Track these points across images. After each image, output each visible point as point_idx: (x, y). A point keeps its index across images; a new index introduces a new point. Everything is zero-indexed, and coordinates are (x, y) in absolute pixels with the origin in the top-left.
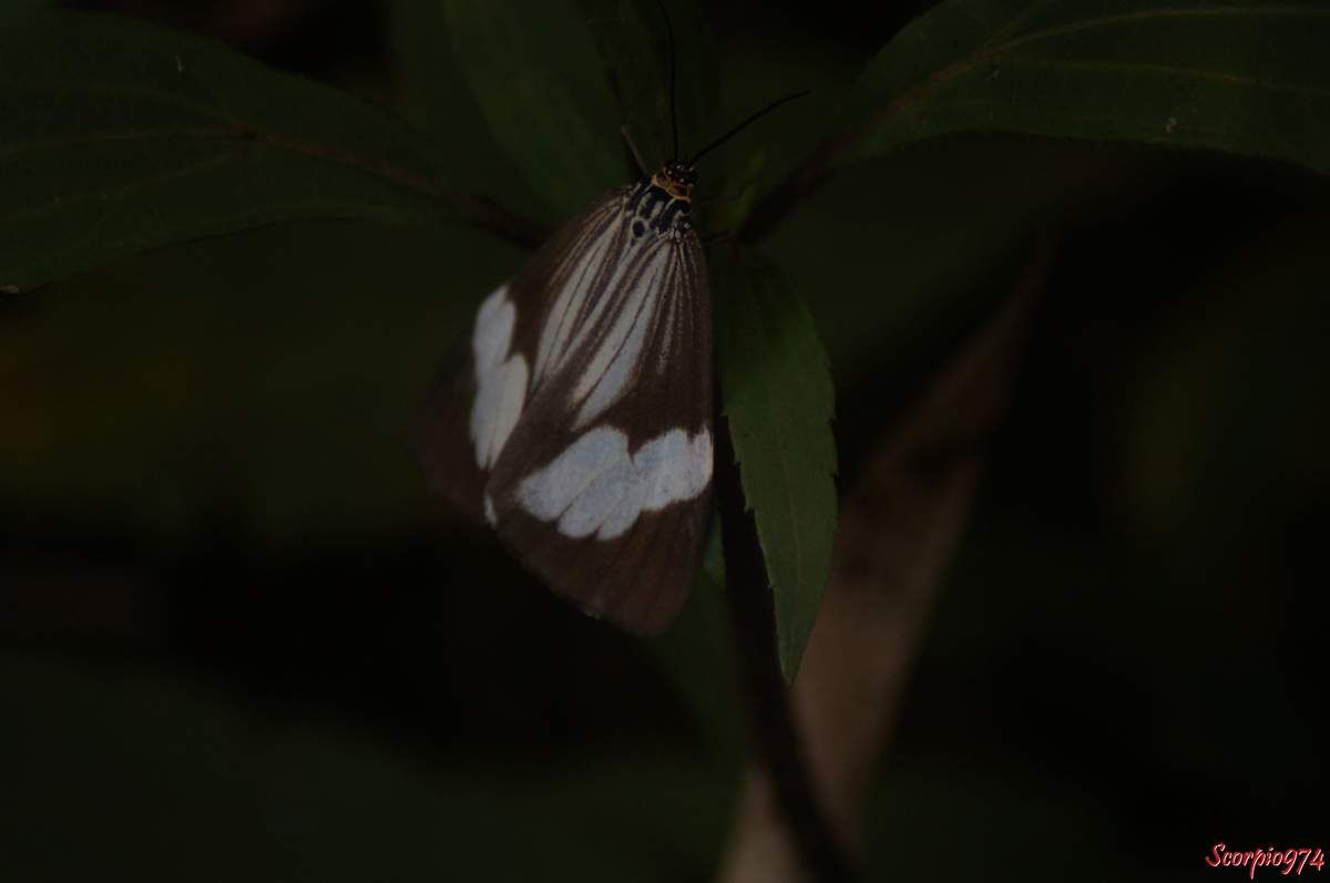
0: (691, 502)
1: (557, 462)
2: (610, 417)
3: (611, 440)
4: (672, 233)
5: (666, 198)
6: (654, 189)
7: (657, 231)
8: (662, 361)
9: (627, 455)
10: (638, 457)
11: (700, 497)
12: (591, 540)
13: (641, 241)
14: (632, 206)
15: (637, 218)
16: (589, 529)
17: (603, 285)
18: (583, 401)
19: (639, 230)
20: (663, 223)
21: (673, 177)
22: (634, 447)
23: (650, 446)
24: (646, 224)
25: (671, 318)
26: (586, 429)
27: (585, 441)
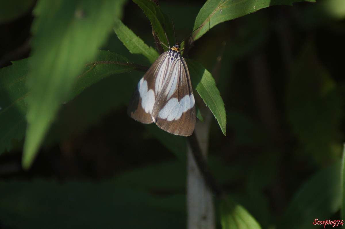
0: (192, 108)
1: (165, 107)
2: (174, 96)
3: (175, 100)
4: (179, 58)
5: (176, 52)
6: (173, 51)
7: (176, 58)
8: (181, 83)
9: (178, 102)
10: (180, 102)
11: (193, 107)
12: (174, 121)
13: (173, 61)
14: (170, 55)
15: (172, 57)
16: (173, 119)
17: (167, 72)
18: (168, 94)
19: (172, 59)
20: (177, 57)
21: (176, 48)
22: (179, 101)
23: (182, 100)
24: (173, 58)
25: (182, 74)
26: (169, 99)
27: (169, 102)
